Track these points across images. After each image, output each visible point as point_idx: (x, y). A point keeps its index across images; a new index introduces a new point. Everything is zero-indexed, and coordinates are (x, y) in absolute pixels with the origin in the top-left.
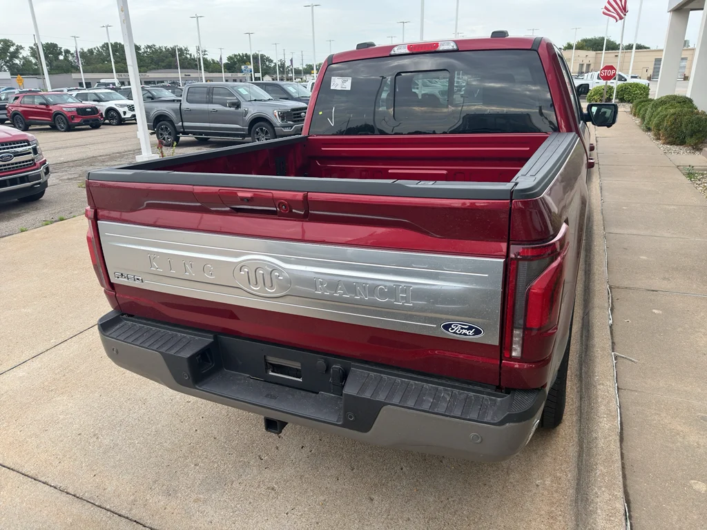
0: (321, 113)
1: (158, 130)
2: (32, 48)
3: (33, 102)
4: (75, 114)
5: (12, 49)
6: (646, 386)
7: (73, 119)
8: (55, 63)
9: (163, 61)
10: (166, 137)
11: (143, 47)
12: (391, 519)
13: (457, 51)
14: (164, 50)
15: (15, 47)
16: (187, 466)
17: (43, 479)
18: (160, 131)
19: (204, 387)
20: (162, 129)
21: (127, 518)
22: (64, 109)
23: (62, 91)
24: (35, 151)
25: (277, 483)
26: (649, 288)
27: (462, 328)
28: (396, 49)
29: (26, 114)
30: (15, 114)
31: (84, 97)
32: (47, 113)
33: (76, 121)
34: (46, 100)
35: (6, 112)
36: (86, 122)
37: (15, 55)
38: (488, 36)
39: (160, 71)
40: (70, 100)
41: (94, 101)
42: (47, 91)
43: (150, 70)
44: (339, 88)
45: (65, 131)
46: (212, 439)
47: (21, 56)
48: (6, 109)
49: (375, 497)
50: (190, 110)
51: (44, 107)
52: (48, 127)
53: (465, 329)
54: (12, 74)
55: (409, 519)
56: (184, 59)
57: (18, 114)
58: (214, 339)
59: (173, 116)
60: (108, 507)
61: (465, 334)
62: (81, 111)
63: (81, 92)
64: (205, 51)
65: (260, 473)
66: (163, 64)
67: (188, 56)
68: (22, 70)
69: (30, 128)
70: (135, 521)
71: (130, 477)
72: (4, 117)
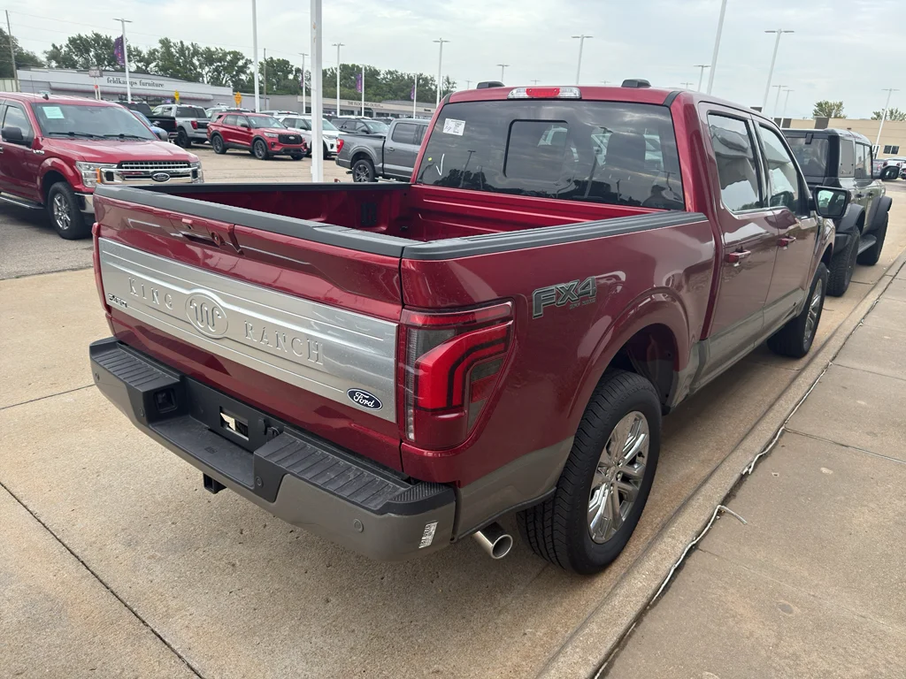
0: (430, 159)
1: (355, 169)
2: (261, 64)
3: (236, 122)
4: (277, 141)
5: (241, 63)
6: (737, 553)
7: (272, 146)
8: (283, 83)
9: (402, 91)
10: (363, 178)
11: (382, 72)
12: (334, 626)
13: (580, 99)
14: (406, 77)
15: (244, 61)
16: (164, 522)
17: (25, 502)
18: (358, 171)
19: (158, 429)
20: (360, 169)
21: (77, 557)
22: (266, 134)
23: (272, 114)
24: (195, 174)
25: (241, 561)
26: (839, 441)
27: (364, 398)
28: (514, 91)
29: (227, 135)
30: (215, 134)
31: (292, 123)
32: (246, 137)
33: (277, 149)
34: (249, 122)
35: (206, 131)
36: (286, 152)
37: (242, 70)
38: (619, 84)
39: (397, 102)
40: (276, 125)
41: (301, 128)
42: (254, 112)
43: (387, 99)
44: (451, 132)
45: (262, 159)
46: (206, 501)
47: (248, 72)
48: (207, 127)
49: (333, 600)
50: (393, 150)
51: (245, 129)
52: (248, 152)
53: (367, 399)
54: (234, 91)
55: (353, 631)
56: (427, 91)
57: (217, 134)
58: (180, 379)
59: (374, 154)
60: (66, 543)
61: (366, 405)
62: (284, 138)
63: (290, 116)
64: (454, 83)
65: (231, 547)
66: (403, 94)
67: (433, 87)
68: (246, 87)
69: (228, 151)
70: (82, 562)
71: (104, 519)
72: (205, 136)
